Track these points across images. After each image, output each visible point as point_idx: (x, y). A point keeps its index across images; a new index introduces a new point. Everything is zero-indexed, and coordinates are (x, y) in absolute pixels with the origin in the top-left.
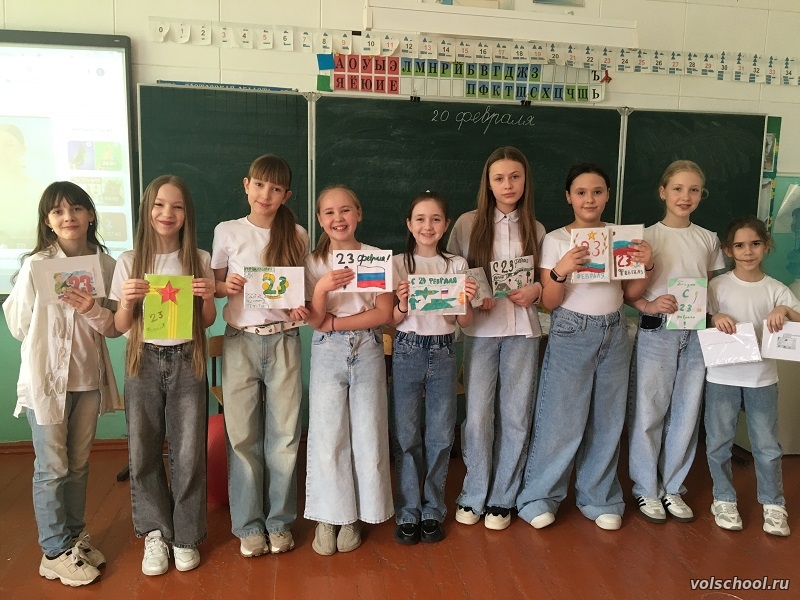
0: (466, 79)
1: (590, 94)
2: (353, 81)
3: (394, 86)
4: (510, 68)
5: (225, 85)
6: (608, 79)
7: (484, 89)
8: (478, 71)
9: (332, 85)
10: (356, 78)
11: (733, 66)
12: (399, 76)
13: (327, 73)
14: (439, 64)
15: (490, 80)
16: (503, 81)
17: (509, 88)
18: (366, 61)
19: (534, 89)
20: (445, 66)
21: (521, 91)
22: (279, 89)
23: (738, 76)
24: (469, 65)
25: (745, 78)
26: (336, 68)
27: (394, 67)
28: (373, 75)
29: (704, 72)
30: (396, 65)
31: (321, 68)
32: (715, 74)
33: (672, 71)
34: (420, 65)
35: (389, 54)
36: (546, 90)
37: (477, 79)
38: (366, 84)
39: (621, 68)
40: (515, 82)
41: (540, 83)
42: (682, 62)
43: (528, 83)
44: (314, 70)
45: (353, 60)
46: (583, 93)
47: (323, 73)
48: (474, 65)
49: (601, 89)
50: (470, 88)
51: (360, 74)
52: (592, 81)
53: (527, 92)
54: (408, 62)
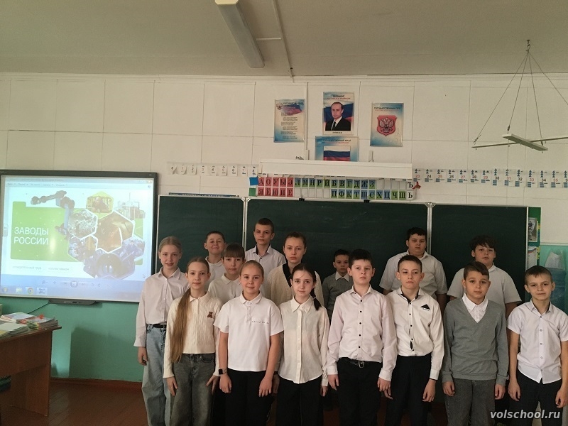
0: (331, 188)
1: (407, 196)
2: (268, 190)
3: (290, 194)
4: (357, 182)
5: (202, 195)
6: (418, 186)
7: (342, 194)
8: (338, 184)
9: (257, 193)
10: (270, 189)
11: (503, 178)
12: (293, 187)
14: (316, 181)
15: (345, 189)
16: (353, 189)
17: (357, 193)
18: (275, 180)
19: (372, 194)
20: (319, 182)
21: (364, 194)
22: (229, 196)
23: (507, 183)
24: (333, 181)
25: (512, 184)
26: (259, 184)
27: (291, 184)
28: (279, 187)
29: (483, 181)
30: (292, 182)
31: (251, 184)
32: (491, 182)
33: (461, 181)
34: (305, 182)
35: (288, 176)
36: (379, 194)
37: (338, 189)
38: (275, 193)
39: (427, 180)
40: (361, 189)
41: (375, 190)
42: (468, 176)
43: (368, 190)
44: (248, 186)
45: (268, 180)
46: (403, 195)
47: (252, 187)
48: (336, 181)
49: (414, 192)
50: (334, 194)
51: (272, 187)
52: (408, 188)
53: (368, 195)
54: (298, 180)
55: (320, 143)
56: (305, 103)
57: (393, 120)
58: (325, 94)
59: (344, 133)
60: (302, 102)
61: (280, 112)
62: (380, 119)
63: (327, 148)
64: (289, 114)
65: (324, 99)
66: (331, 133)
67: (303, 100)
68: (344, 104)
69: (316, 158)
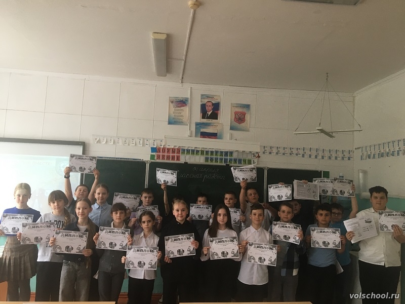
0: (205, 156)
1: (252, 162)
2: (163, 156)
3: (178, 158)
4: (222, 152)
5: (117, 158)
6: (259, 157)
7: (212, 160)
8: (209, 153)
9: (156, 158)
11: (308, 153)
12: (180, 155)
13: (154, 154)
14: (195, 151)
15: (214, 157)
16: (219, 157)
17: (221, 159)
18: (168, 149)
19: (231, 160)
20: (198, 151)
21: (226, 160)
22: (136, 159)
23: (310, 156)
24: (206, 151)
25: (313, 157)
26: (157, 152)
28: (171, 154)
29: (297, 155)
30: (179, 151)
31: (152, 152)
32: (301, 155)
33: (284, 154)
34: (188, 151)
35: (177, 147)
36: (235, 160)
37: (209, 156)
38: (168, 158)
39: (264, 153)
40: (224, 157)
41: (233, 158)
42: (288, 151)
43: (228, 158)
44: (150, 153)
45: (164, 149)
47: (152, 154)
48: (208, 151)
49: (256, 160)
50: (207, 159)
51: (166, 154)
52: (253, 157)
53: (228, 161)
54: (184, 150)
55: (198, 126)
56: (189, 100)
57: (244, 114)
58: (202, 95)
59: (214, 121)
60: (187, 100)
61: (172, 105)
62: (236, 113)
63: (203, 130)
64: (179, 107)
65: (201, 99)
66: (205, 121)
67: (188, 98)
68: (213, 102)
69: (196, 136)
